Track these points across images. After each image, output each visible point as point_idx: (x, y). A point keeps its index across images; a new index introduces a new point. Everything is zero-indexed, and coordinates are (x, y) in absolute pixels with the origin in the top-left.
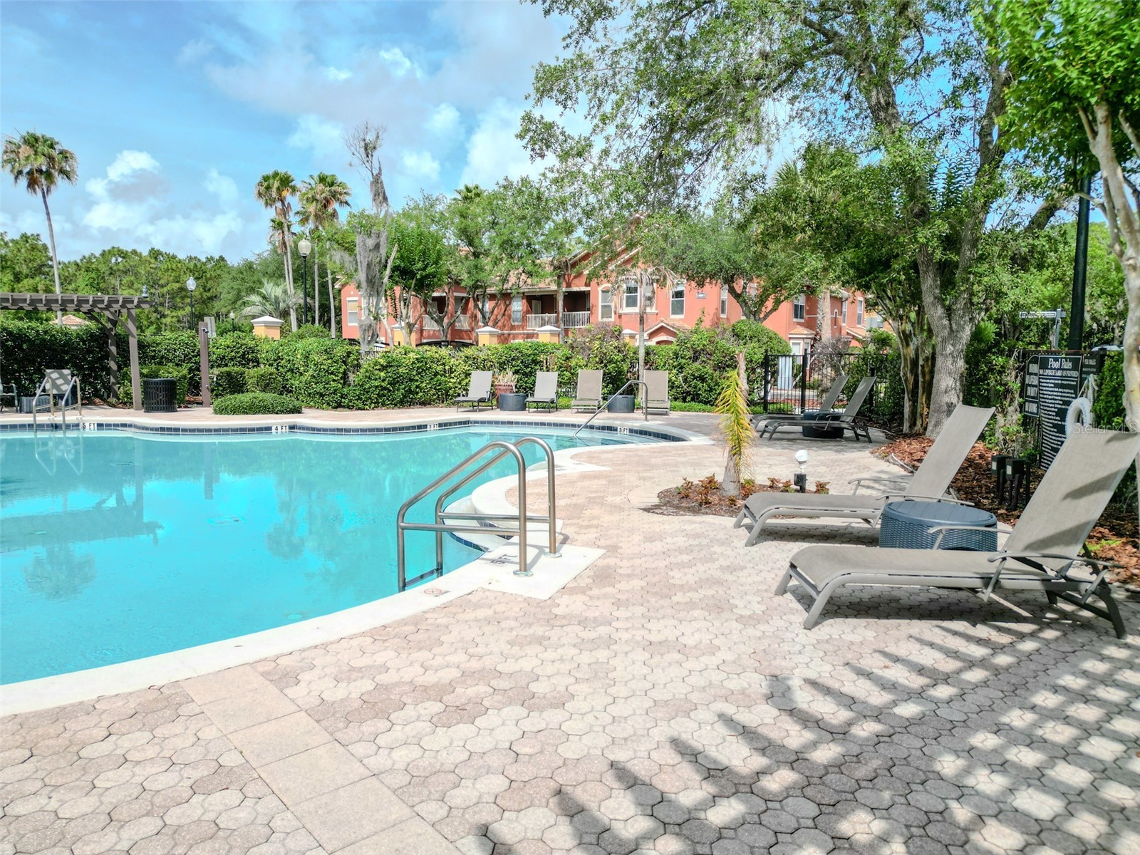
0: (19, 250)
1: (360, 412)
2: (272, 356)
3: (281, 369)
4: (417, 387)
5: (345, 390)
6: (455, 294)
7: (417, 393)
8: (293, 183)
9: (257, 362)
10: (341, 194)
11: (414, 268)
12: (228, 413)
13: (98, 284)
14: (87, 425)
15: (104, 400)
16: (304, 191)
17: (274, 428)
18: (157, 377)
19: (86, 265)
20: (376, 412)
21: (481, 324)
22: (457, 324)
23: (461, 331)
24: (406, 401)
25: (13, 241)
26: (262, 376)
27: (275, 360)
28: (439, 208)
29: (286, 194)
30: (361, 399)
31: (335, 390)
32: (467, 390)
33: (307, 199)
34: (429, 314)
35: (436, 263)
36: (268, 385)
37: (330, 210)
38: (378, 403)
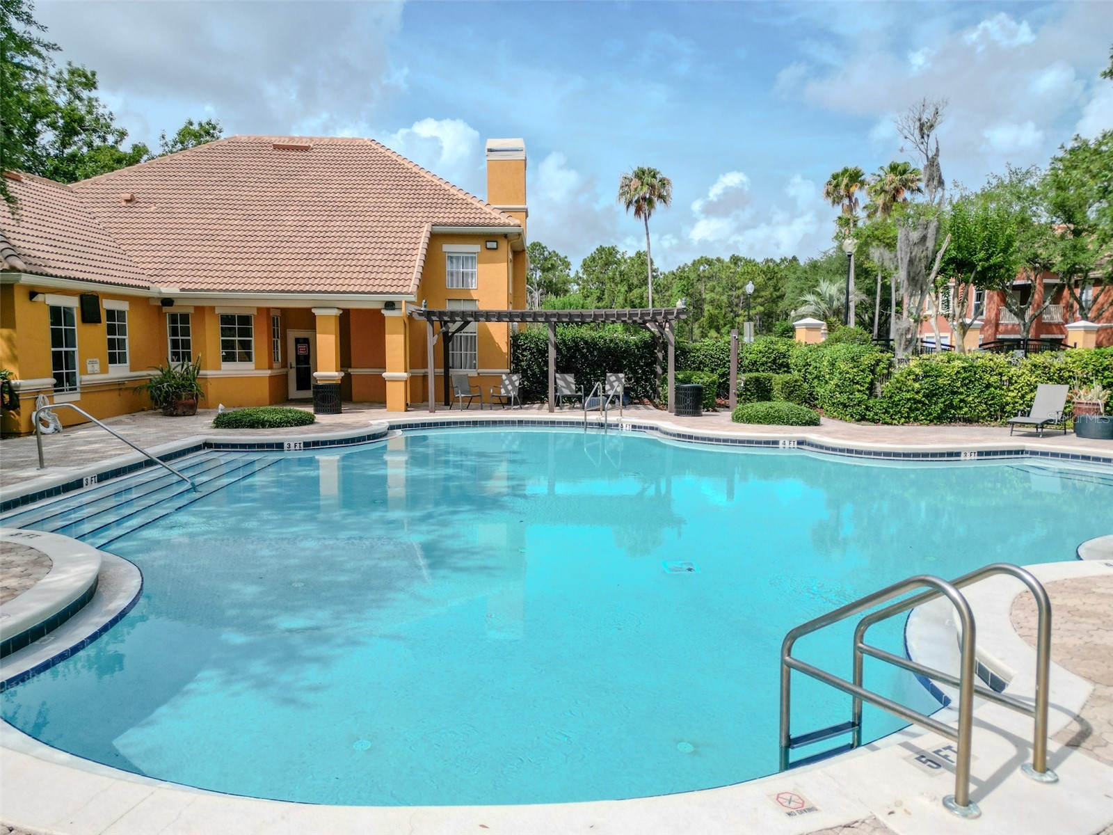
0: (633, 266)
1: (886, 427)
2: (801, 362)
3: (809, 376)
4: (961, 401)
5: (871, 402)
6: (1045, 281)
7: (961, 408)
8: (863, 178)
9: (786, 368)
10: (912, 181)
11: (974, 259)
12: (744, 422)
13: (688, 290)
14: (624, 425)
15: (651, 400)
16: (873, 183)
17: (781, 442)
18: (689, 382)
19: (680, 275)
20: (906, 428)
21: (1078, 315)
22: (1045, 316)
23: (1050, 324)
24: (945, 417)
25: (630, 258)
26: (787, 383)
27: (804, 366)
28: (1031, 182)
29: (855, 190)
30: (888, 413)
31: (860, 402)
32: (1031, 407)
33: (875, 191)
34: (1007, 305)
35: (1005, 251)
36: (792, 392)
37: (900, 199)
38: (908, 417)
